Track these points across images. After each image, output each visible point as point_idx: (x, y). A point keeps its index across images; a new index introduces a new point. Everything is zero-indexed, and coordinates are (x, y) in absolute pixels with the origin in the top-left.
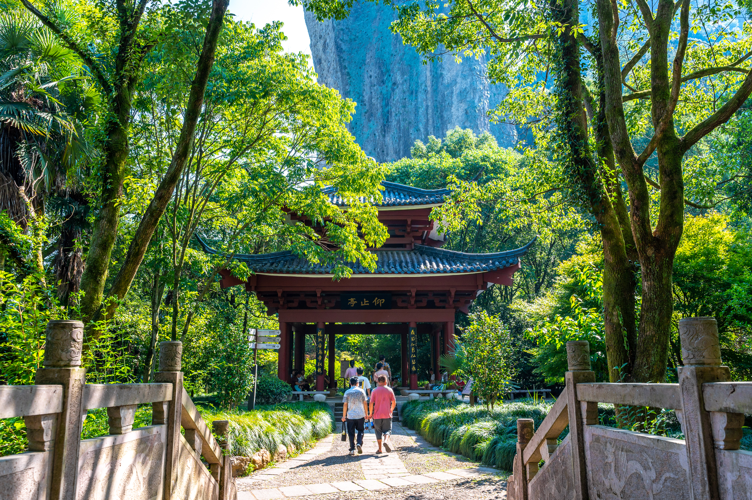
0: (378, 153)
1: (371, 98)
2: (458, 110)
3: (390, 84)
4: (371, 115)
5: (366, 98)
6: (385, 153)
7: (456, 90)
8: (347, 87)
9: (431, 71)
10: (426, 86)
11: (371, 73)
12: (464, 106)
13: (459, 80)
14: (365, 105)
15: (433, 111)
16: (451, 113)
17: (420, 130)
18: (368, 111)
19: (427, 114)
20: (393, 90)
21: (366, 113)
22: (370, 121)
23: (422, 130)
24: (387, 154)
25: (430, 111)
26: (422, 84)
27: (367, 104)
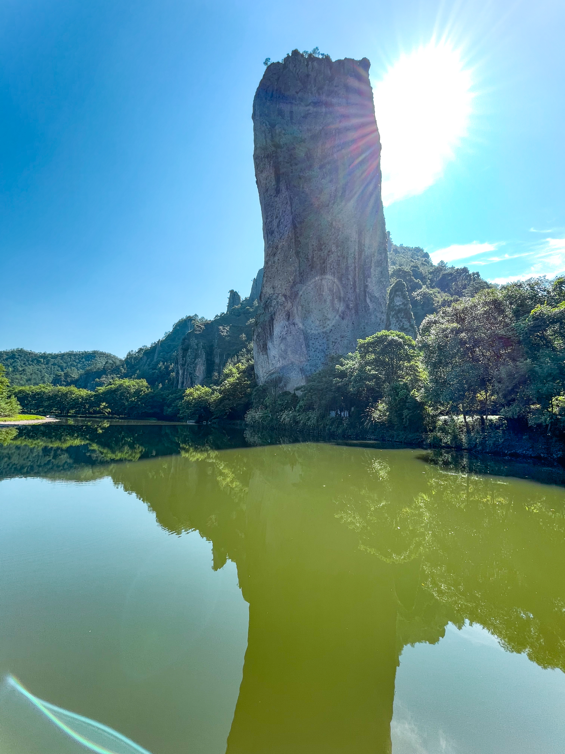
0: (317, 289)
1: (313, 257)
2: (375, 271)
3: (326, 252)
4: (312, 267)
5: (310, 257)
6: (322, 290)
7: (375, 259)
8: (298, 249)
9: (358, 247)
10: (355, 255)
11: (314, 243)
12: (379, 269)
13: (376, 254)
14: (309, 261)
15: (359, 269)
16: (370, 272)
17: (349, 279)
18: (311, 264)
19: (355, 271)
20: (328, 255)
21: (309, 265)
22: (312, 271)
23: (351, 279)
24: (323, 291)
25: (357, 269)
26: (351, 254)
27: (310, 261)
